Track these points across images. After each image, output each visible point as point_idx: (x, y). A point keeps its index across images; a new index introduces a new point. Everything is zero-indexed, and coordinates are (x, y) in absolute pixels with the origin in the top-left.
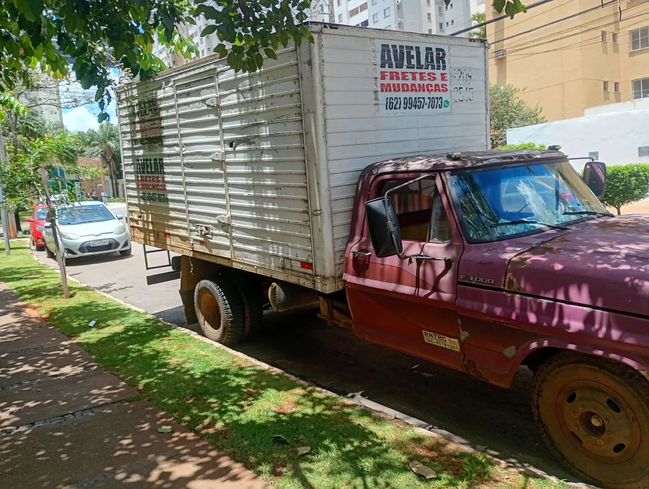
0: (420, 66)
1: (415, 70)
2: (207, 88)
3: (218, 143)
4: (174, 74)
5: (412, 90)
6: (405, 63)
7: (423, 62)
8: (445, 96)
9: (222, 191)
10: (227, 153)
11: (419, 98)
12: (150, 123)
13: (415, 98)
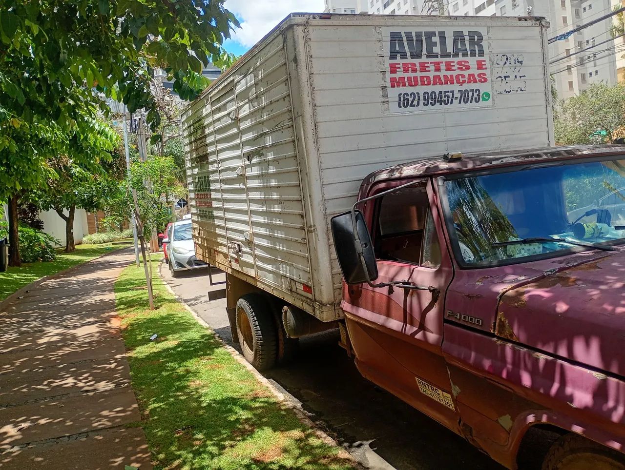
0: (445, 55)
1: (439, 59)
2: (230, 101)
3: (238, 157)
4: (210, 91)
5: (435, 84)
6: (425, 52)
7: (450, 49)
8: (484, 88)
9: (244, 207)
10: (246, 167)
11: (445, 92)
12: (200, 141)
13: (440, 92)
